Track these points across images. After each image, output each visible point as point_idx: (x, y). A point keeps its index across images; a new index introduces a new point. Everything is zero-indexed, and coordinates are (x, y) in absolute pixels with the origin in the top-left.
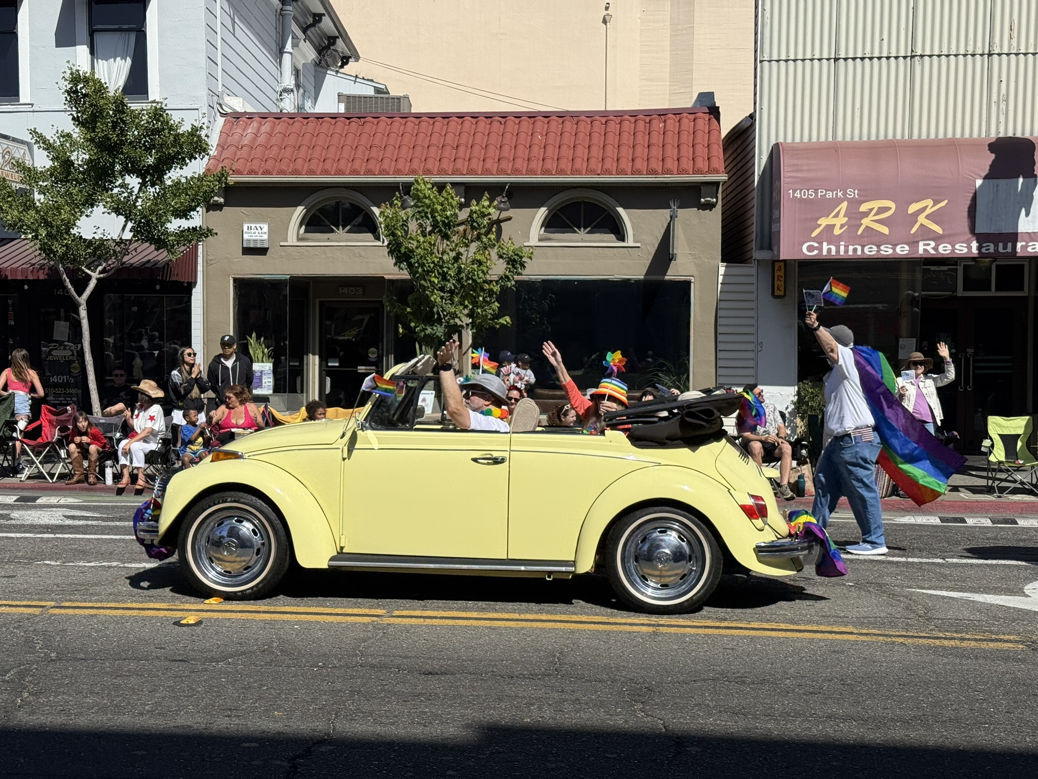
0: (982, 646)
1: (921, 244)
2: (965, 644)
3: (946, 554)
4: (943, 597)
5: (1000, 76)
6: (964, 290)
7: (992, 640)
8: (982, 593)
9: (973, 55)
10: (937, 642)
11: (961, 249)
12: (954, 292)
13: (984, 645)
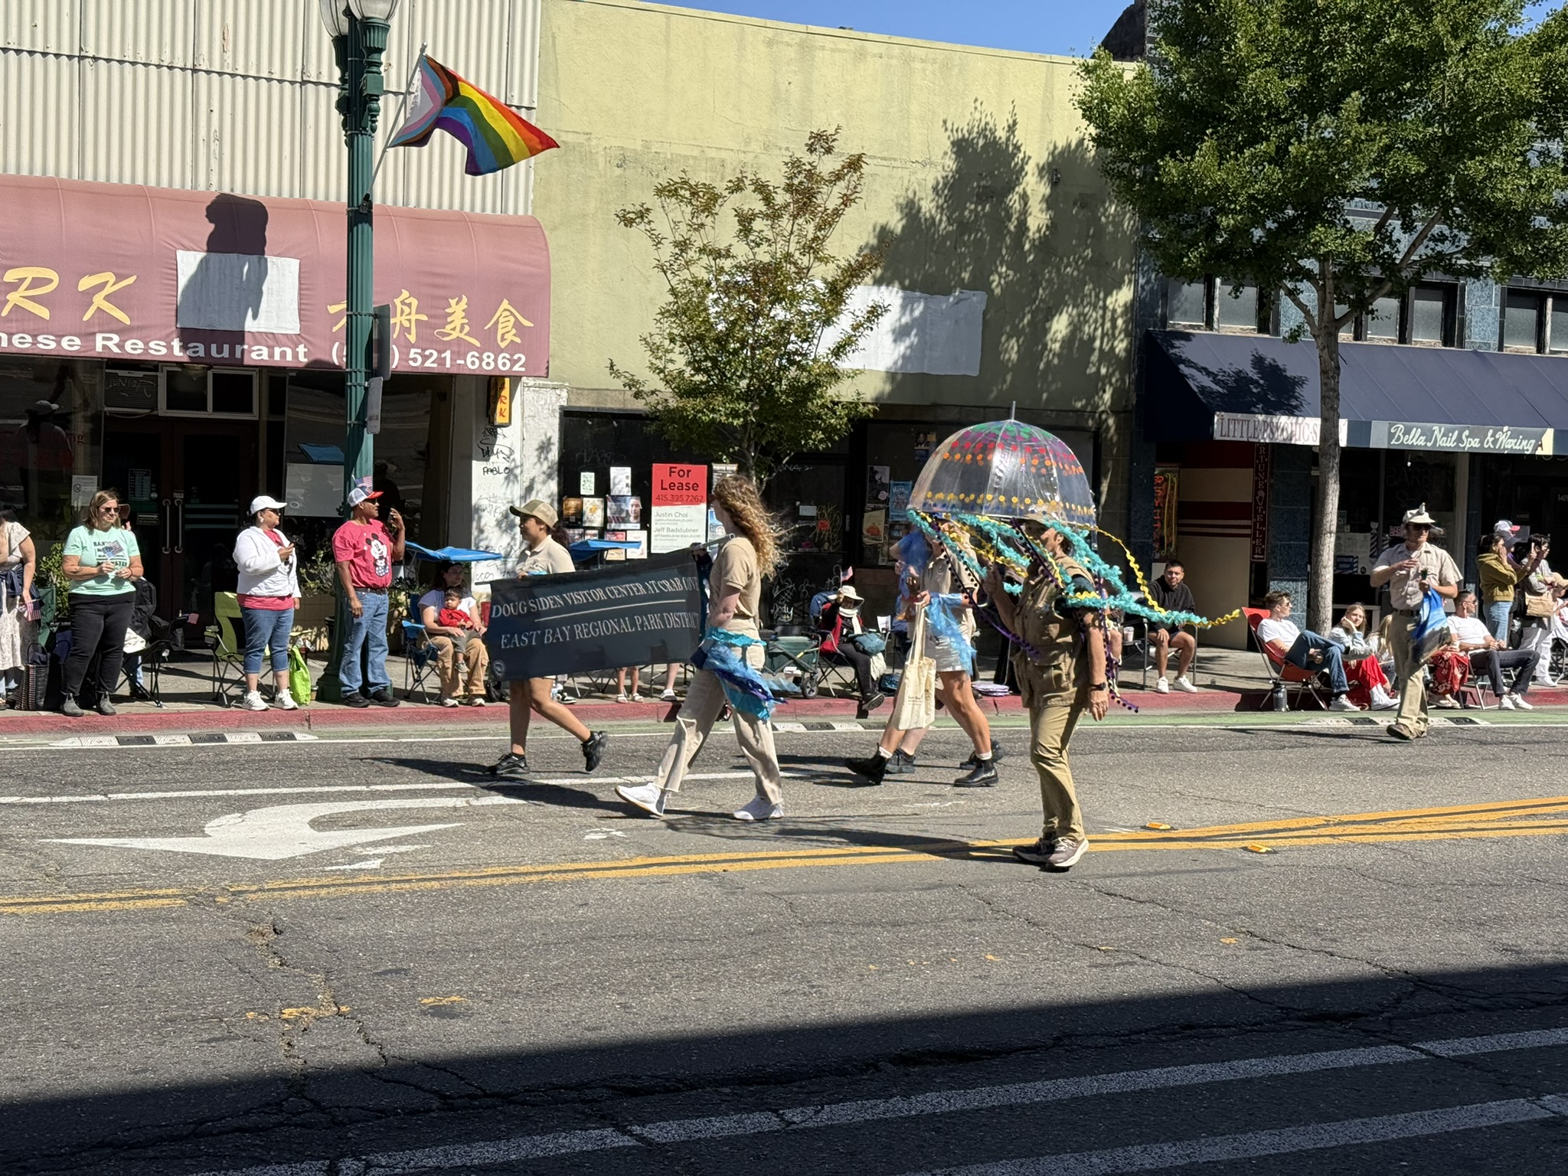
0: (126, 907)
1: (99, 337)
2: (103, 906)
3: (111, 788)
4: (88, 847)
5: (209, 103)
6: (169, 407)
7: (141, 898)
8: (146, 836)
9: (170, 68)
10: (65, 907)
11: (158, 350)
12: (153, 410)
13: (129, 905)
